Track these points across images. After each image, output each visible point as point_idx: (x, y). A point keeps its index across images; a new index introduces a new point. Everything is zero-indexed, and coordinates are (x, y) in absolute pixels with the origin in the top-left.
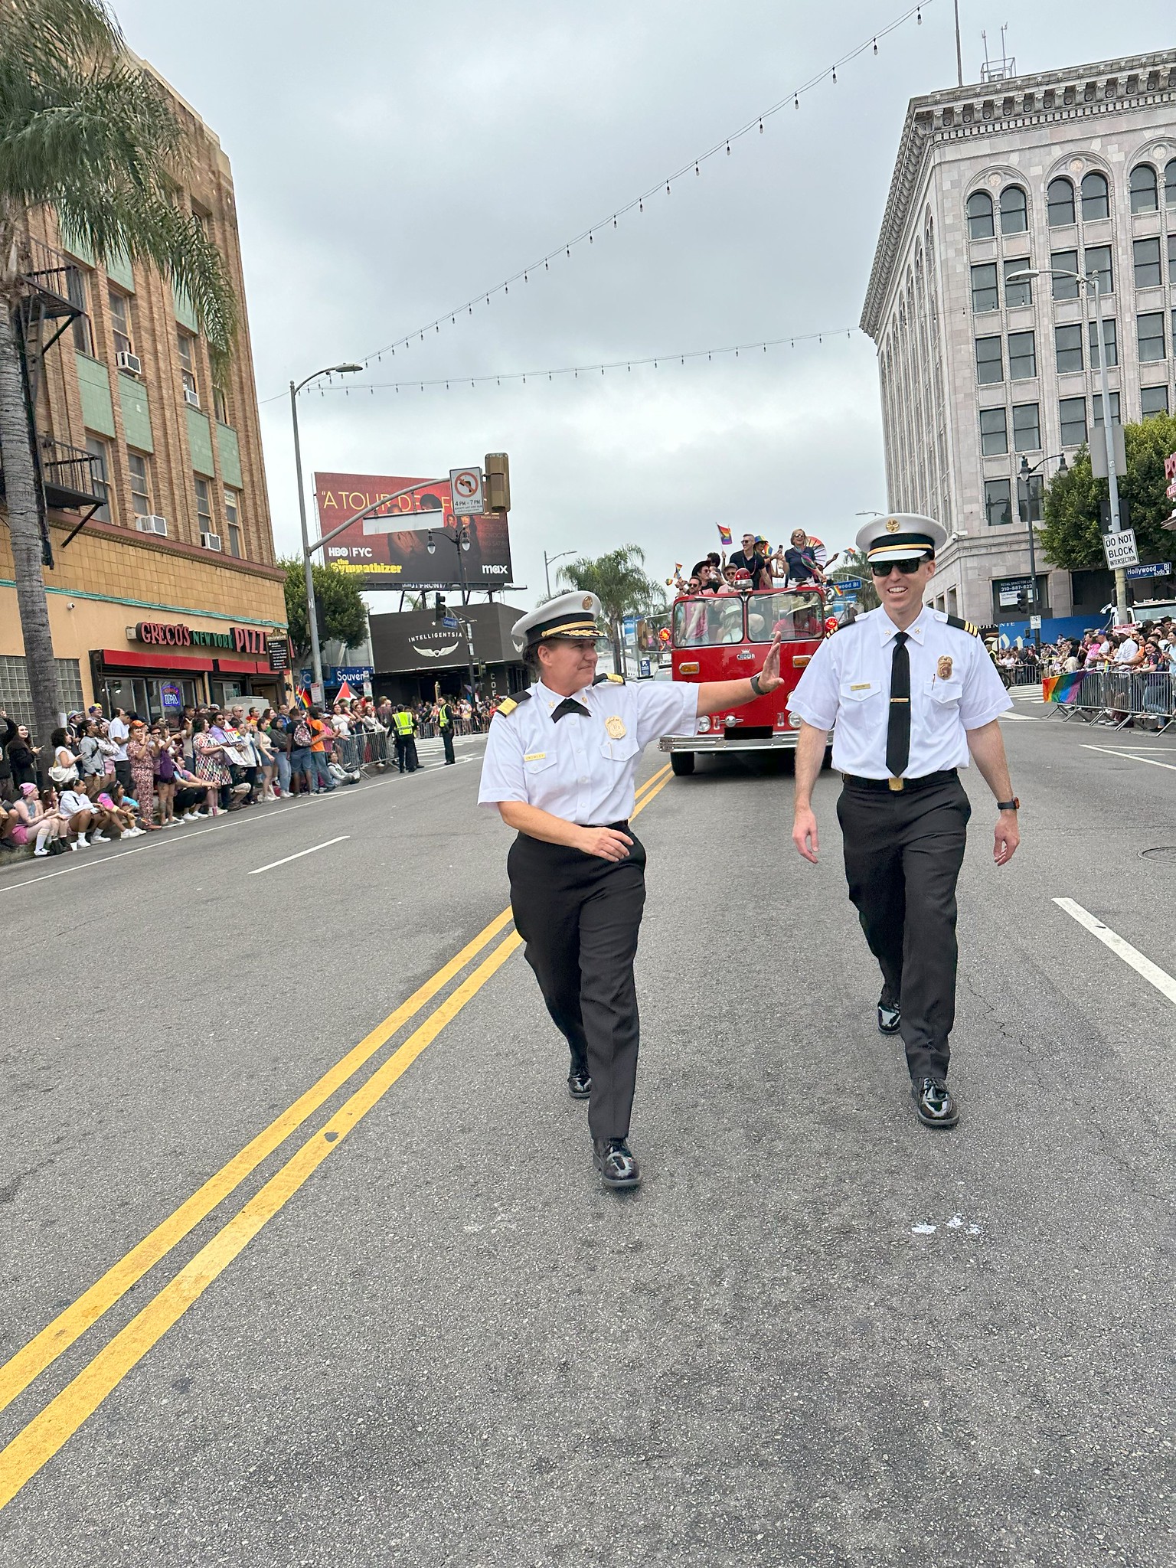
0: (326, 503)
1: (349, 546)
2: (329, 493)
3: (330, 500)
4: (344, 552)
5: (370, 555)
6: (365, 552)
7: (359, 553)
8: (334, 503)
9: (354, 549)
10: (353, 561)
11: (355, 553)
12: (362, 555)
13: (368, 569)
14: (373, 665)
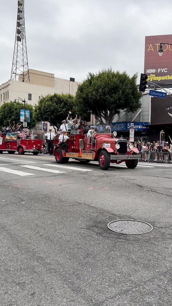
0: (149, 49)
1: (156, 68)
2: (151, 45)
3: (151, 48)
4: (154, 71)
5: (167, 71)
6: (164, 70)
7: (161, 71)
8: (153, 49)
9: (159, 69)
10: (157, 74)
11: (159, 71)
12: (162, 72)
13: (164, 78)
14: (150, 122)
